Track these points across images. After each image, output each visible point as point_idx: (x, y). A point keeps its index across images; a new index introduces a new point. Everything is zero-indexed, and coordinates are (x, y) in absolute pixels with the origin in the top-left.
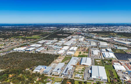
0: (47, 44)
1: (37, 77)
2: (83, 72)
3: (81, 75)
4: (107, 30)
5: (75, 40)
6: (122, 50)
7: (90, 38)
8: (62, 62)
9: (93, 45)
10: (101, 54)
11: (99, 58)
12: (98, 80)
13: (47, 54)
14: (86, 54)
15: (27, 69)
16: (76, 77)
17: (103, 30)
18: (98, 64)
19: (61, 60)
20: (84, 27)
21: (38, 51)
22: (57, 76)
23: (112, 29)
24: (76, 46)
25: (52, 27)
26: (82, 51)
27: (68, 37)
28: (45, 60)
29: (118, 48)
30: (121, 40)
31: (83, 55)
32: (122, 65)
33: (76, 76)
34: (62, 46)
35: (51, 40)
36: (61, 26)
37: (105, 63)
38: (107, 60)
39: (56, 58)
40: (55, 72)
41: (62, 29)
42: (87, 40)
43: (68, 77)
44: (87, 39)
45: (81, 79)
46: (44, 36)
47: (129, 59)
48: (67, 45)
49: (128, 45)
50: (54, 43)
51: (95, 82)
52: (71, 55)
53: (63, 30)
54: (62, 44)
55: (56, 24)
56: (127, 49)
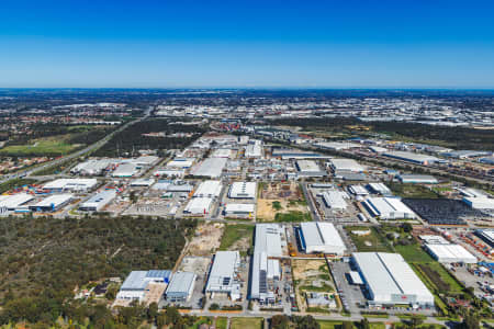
0: (120, 174)
1: (145, 323)
2: (329, 283)
3: (330, 294)
4: (328, 113)
5: (229, 153)
6: (421, 187)
7: (286, 144)
8: (222, 248)
9: (310, 173)
10: (355, 204)
11: (360, 223)
12: (404, 311)
13: (141, 217)
14: (300, 208)
15: (82, 294)
16: (311, 306)
17: (316, 114)
18: (368, 244)
19: (213, 241)
20: (238, 104)
21: (93, 209)
22: (232, 309)
23: (345, 109)
24: (249, 179)
25: (107, 104)
26: (280, 195)
27: (195, 145)
28: (146, 246)
29: (405, 180)
30: (399, 149)
31: (293, 211)
32: (452, 243)
33: (313, 303)
34: (188, 181)
35: (129, 157)
36: (141, 97)
37: (390, 237)
38: (391, 227)
39: (189, 234)
40: (216, 292)
41: (152, 113)
42: (276, 152)
43: (282, 310)
44: (273, 147)
45: (336, 312)
46: (89, 143)
47: (465, 219)
48: (209, 178)
49: (432, 167)
50: (147, 171)
51: (397, 320)
52: (246, 216)
53: (160, 113)
54: (183, 173)
55: (116, 90)
56: (435, 181)
